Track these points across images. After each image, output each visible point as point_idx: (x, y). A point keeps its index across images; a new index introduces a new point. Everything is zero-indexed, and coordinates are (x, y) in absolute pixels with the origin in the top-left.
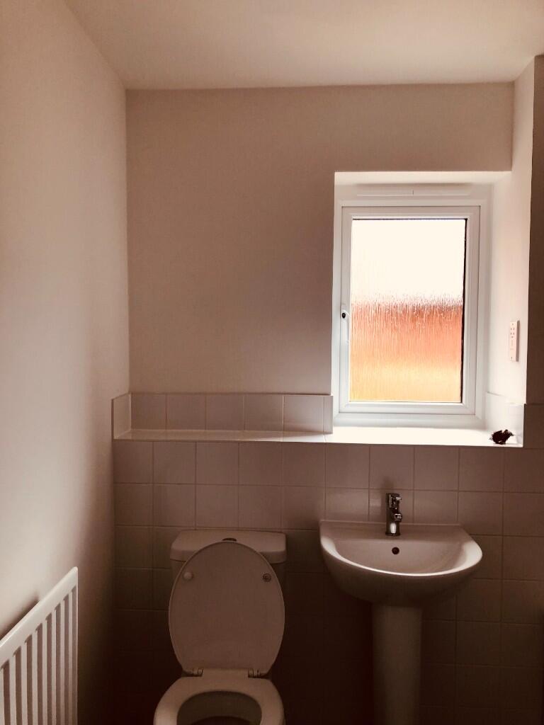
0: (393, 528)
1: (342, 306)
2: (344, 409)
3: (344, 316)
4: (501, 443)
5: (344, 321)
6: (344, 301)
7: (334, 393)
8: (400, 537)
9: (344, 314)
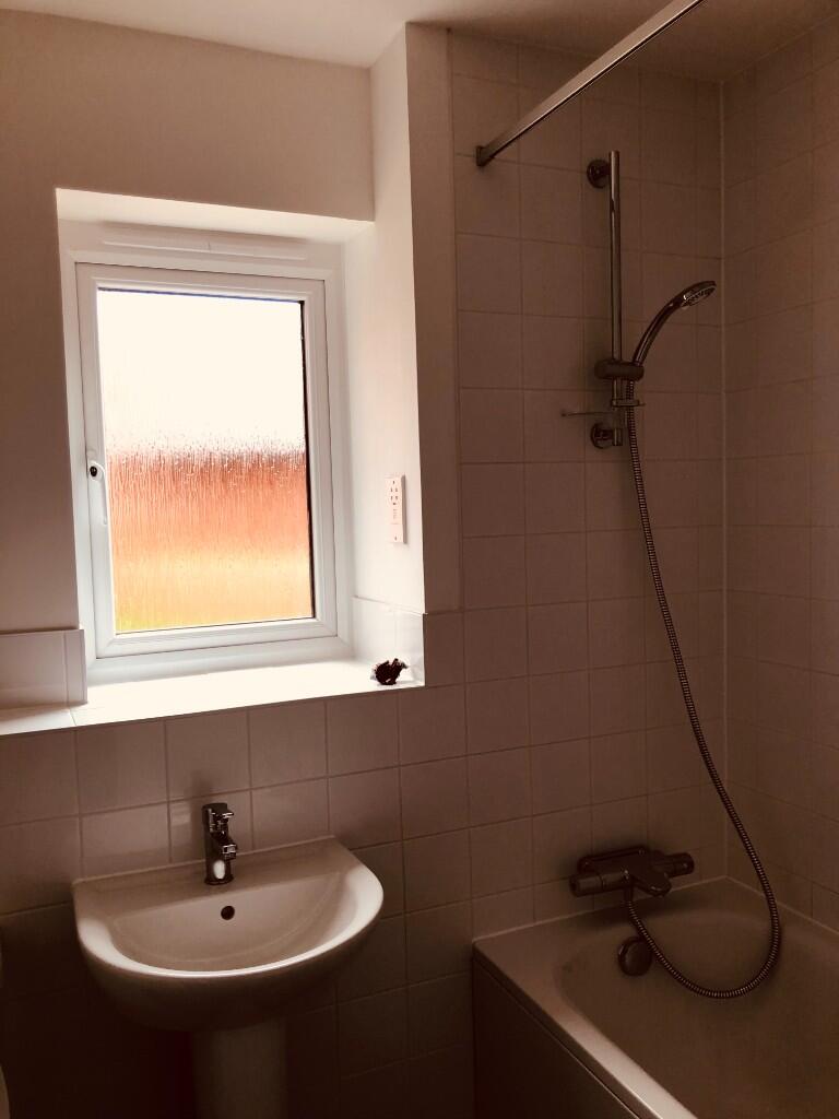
0: (219, 870)
1: (89, 453)
2: (106, 650)
3: (94, 472)
4: (389, 684)
5: (95, 482)
6: (91, 444)
7: (84, 623)
8: (233, 883)
9: (93, 468)
